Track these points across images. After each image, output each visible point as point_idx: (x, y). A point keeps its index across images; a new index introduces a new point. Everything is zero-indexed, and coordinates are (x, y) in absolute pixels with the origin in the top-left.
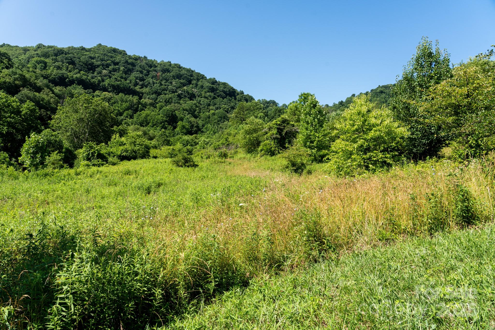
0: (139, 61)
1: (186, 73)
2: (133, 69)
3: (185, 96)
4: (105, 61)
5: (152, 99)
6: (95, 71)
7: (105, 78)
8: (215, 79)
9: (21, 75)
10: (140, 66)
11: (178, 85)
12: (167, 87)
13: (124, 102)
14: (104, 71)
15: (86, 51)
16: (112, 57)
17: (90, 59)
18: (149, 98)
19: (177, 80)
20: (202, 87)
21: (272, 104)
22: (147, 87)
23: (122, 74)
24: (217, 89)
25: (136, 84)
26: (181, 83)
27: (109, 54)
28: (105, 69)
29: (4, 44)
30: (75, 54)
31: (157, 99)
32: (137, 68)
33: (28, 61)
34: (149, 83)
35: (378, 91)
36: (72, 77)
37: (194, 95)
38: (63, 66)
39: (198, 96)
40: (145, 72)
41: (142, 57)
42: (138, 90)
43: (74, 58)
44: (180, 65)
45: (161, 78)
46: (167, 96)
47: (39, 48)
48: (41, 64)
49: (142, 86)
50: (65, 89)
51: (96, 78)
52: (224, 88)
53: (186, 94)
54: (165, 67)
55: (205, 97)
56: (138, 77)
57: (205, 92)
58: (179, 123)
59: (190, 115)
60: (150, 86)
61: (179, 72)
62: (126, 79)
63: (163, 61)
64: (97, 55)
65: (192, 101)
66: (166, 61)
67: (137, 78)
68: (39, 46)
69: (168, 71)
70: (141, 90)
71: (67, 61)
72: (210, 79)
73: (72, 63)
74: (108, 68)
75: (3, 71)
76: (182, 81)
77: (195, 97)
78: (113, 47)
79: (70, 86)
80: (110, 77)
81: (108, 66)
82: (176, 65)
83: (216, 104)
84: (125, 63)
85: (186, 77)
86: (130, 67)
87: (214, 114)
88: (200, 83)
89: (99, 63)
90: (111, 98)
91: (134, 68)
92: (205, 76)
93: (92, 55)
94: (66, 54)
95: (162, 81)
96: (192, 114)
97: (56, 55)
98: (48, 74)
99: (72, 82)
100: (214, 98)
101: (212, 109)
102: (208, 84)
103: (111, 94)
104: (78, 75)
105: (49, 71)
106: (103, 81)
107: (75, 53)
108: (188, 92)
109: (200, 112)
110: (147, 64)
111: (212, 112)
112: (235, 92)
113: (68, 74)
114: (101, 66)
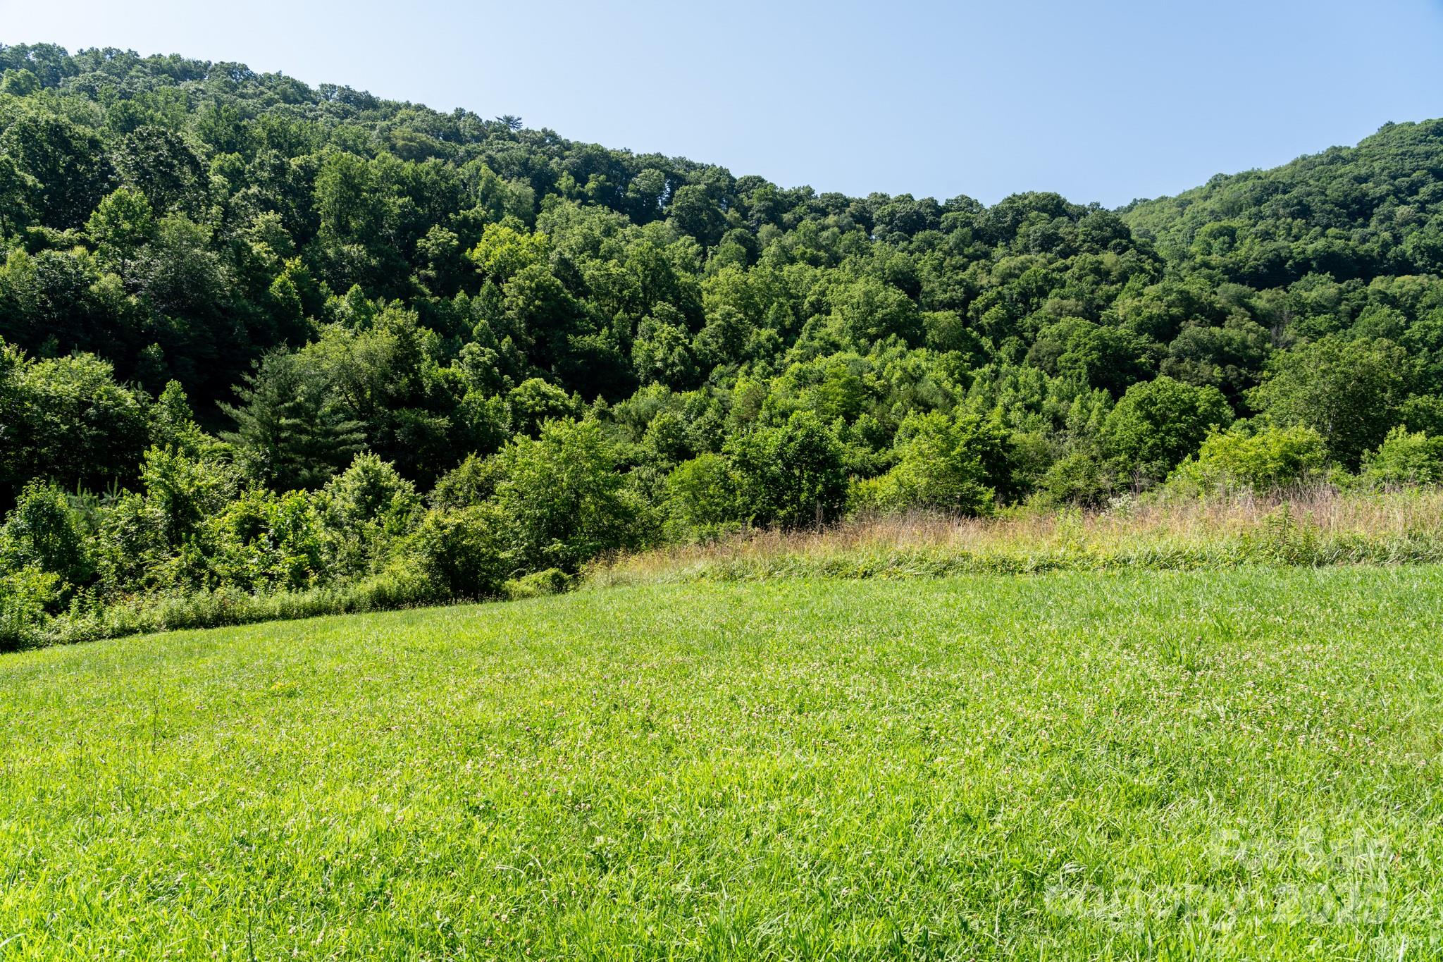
4: (1405, 176)
6: (1372, 215)
7: (1404, 230)
9: (1181, 292)
14: (1402, 211)
15: (1345, 161)
16: (1429, 156)
17: (1356, 185)
27: (1422, 148)
28: (1407, 203)
29: (1135, 202)
30: (1311, 182)
33: (1192, 237)
36: (1303, 252)
38: (1277, 228)
43: (1309, 194)
47: (1214, 187)
48: (1221, 239)
50: (1282, 293)
51: (1375, 238)
64: (1377, 166)
68: (1216, 183)
71: (1288, 210)
73: (1304, 211)
74: (1417, 193)
75: (1146, 290)
78: (1437, 117)
79: (1298, 279)
80: (1421, 223)
81: (1413, 189)
89: (1385, 188)
90: (1424, 290)
93: (1363, 171)
94: (1285, 192)
97: (1258, 202)
98: (1241, 261)
99: (1303, 267)
103: (1422, 279)
104: (1320, 244)
105: (1242, 252)
106: (1397, 240)
107: (1312, 176)
113: (1292, 246)
114: (1392, 197)
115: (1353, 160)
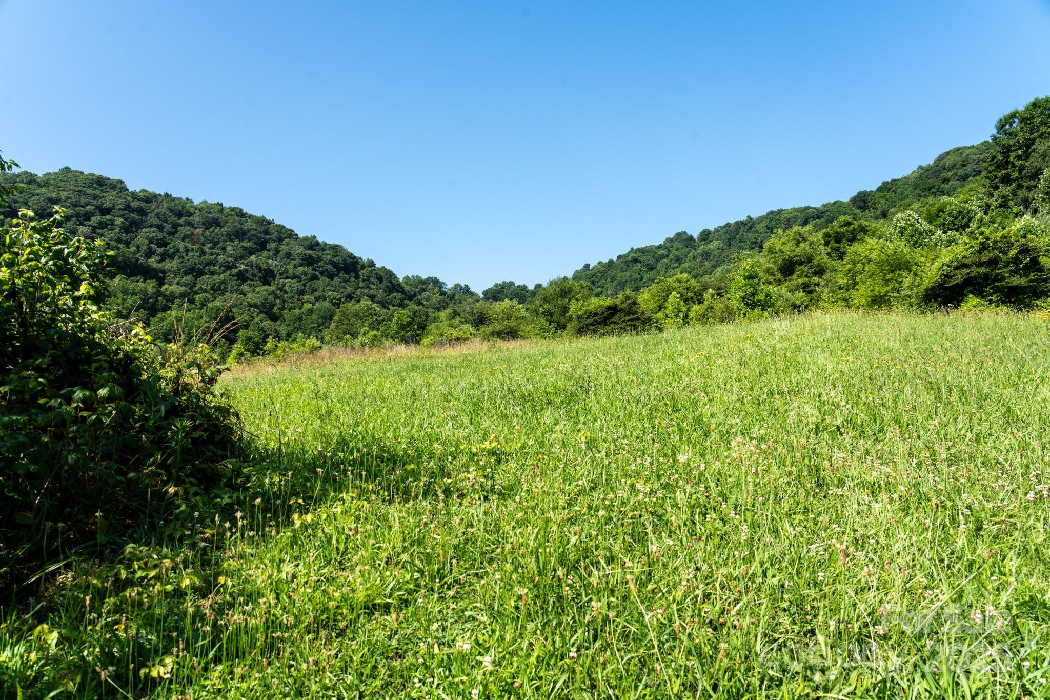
0: (153, 205)
1: (254, 227)
2: (142, 222)
3: (254, 275)
4: (81, 206)
5: (185, 285)
8: (315, 237)
10: (158, 215)
11: (239, 252)
12: (216, 258)
13: (128, 294)
14: (82, 230)
15: (40, 185)
16: (95, 197)
18: (178, 283)
19: (237, 242)
20: (288, 255)
21: (431, 286)
22: (173, 259)
23: (120, 233)
24: (319, 259)
25: (149, 254)
26: (245, 249)
27: (90, 191)
28: (84, 225)
31: (195, 283)
32: (152, 219)
34: (178, 251)
35: (629, 258)
37: (272, 272)
39: (281, 275)
40: (168, 227)
41: (160, 195)
42: (155, 265)
43: (16, 202)
44: (241, 210)
45: (203, 239)
46: (215, 277)
49: (163, 257)
52: (334, 256)
53: (256, 271)
54: (210, 216)
55: (294, 277)
56: (153, 238)
57: (295, 267)
58: (240, 334)
59: (262, 316)
60: (180, 257)
61: (240, 226)
62: (127, 244)
63: (206, 202)
64: (63, 195)
65: (266, 287)
66: (212, 201)
67: (151, 241)
69: (217, 223)
70: (160, 265)
72: (306, 238)
74: (90, 220)
76: (244, 244)
77: (274, 276)
78: (98, 173)
81: (88, 216)
82: (233, 209)
83: (316, 291)
84: (125, 209)
85: (254, 235)
86: (135, 216)
87: (311, 311)
88: (284, 248)
89: (69, 211)
91: (144, 218)
92: (296, 232)
93: (54, 195)
95: (204, 244)
96: (266, 313)
100: (314, 278)
101: (308, 302)
102: (301, 250)
108: (259, 268)
109: (283, 309)
110: (172, 211)
111: (308, 306)
112: (357, 262)
114: (74, 219)
115: (44, 186)
